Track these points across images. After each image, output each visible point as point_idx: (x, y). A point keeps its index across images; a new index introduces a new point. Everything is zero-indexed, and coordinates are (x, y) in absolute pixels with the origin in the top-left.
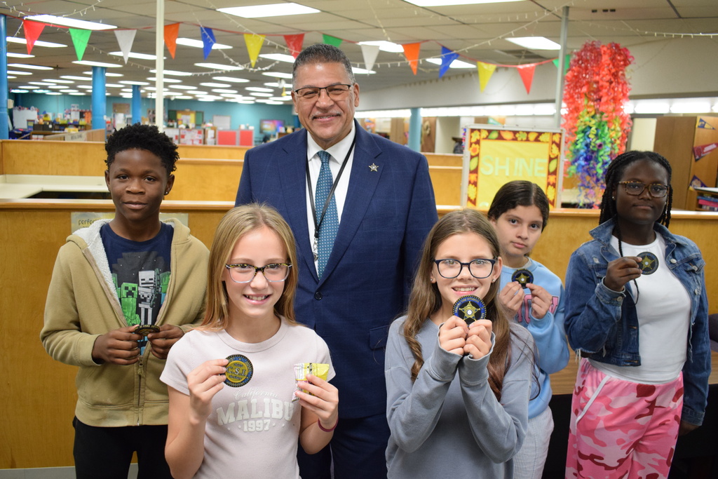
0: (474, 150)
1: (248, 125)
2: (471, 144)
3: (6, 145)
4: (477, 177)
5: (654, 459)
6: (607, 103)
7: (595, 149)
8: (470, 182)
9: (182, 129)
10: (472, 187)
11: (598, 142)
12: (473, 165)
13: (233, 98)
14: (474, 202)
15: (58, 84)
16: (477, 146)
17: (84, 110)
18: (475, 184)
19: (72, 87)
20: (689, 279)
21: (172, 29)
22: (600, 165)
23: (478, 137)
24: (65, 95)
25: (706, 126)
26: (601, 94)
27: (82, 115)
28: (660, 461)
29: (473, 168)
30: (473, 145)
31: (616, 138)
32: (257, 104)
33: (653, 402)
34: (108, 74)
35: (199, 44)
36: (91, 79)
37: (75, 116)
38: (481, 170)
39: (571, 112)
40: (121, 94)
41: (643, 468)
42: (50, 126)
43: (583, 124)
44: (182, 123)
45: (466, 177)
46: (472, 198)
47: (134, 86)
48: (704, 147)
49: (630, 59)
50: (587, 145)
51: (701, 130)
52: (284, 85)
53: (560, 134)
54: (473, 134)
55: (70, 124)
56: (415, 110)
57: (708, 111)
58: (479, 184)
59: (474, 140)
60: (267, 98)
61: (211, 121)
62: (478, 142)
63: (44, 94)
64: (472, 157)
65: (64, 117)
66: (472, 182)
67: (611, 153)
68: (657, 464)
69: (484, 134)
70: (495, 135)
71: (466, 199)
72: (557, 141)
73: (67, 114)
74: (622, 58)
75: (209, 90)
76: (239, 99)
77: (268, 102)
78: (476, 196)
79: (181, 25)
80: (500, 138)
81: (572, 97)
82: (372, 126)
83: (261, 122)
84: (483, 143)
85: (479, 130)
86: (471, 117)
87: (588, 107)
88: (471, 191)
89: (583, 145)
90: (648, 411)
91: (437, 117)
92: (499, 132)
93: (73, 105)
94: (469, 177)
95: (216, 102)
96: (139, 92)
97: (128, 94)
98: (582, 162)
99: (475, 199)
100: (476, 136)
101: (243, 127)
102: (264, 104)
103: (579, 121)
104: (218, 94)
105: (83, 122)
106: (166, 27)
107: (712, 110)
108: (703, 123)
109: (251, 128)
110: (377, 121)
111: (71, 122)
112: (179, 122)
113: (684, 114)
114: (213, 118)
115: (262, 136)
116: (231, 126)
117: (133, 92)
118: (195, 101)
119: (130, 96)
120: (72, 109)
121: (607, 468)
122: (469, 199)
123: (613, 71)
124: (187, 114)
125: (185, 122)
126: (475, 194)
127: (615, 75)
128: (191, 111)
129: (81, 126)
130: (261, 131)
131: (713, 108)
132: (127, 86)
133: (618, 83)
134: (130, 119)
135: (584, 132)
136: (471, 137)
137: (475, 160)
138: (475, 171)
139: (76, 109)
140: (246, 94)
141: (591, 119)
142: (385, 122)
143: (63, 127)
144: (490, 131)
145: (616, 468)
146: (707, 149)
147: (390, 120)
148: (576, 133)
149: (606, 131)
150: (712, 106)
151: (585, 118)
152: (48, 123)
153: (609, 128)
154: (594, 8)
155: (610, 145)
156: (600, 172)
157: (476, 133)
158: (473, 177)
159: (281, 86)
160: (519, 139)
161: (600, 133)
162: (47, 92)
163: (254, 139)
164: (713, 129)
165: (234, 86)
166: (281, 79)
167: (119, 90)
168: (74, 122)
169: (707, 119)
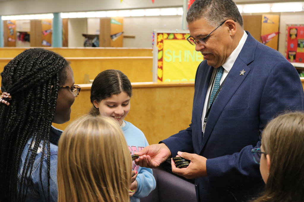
0: (160, 47)
2: (158, 43)
4: (162, 64)
8: (158, 67)
10: (160, 70)
12: (159, 56)
14: (161, 79)
16: (161, 44)
18: (161, 68)
23: (162, 38)
25: (269, 21)
29: (160, 58)
30: (159, 43)
38: (165, 59)
45: (156, 64)
46: (160, 77)
48: (267, 36)
51: (266, 24)
56: (56, 14)
57: (268, 11)
58: (164, 68)
59: (159, 40)
62: (162, 41)
64: (159, 51)
66: (160, 67)
69: (166, 36)
70: (172, 37)
71: (156, 78)
78: (162, 75)
80: (175, 38)
82: (13, 26)
84: (165, 41)
88: (159, 73)
91: (68, 19)
92: (174, 34)
94: (158, 63)
99: (162, 78)
100: (160, 38)
107: (271, 10)
108: (266, 19)
110: (17, 23)
113: (252, 13)
122: (158, 78)
126: (161, 74)
131: (272, 8)
136: (158, 38)
137: (161, 52)
138: (161, 60)
142: (24, 23)
144: (169, 34)
146: (270, 37)
147: (29, 21)
150: (271, 7)
157: (161, 35)
158: (160, 63)
164: (273, 23)
169: (269, 16)
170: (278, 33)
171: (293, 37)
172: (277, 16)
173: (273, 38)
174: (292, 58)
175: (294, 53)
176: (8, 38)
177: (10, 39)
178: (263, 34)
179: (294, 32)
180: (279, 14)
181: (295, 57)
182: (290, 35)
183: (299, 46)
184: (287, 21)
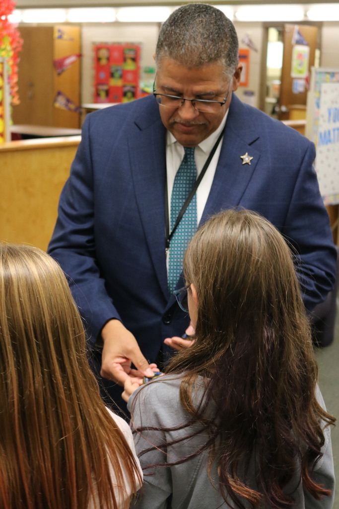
25: (65, 37)
48: (64, 59)
51: (60, 41)
108: (61, 33)
146: (68, 61)
164: (71, 39)
169: (65, 29)
170: (80, 56)
171: (104, 62)
172: (76, 29)
173: (73, 63)
174: (103, 94)
175: (105, 87)
178: (58, 56)
179: (104, 53)
180: (80, 25)
181: (107, 93)
182: (98, 59)
183: (112, 75)
184: (92, 37)
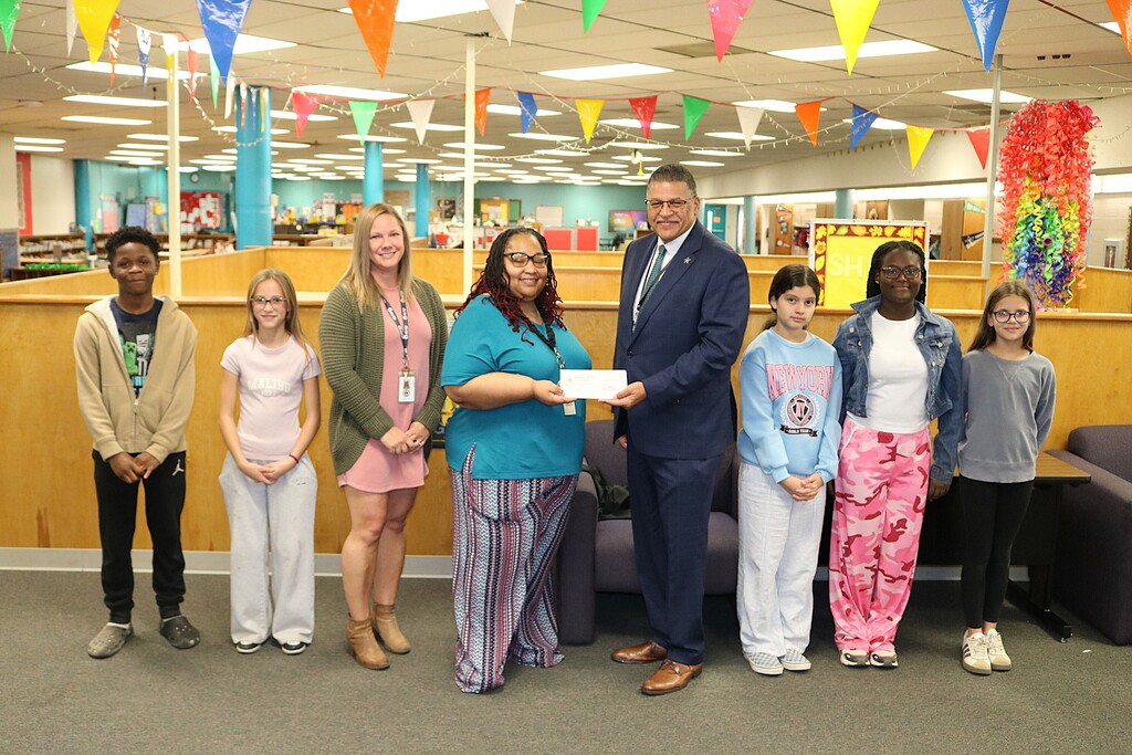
0: (820, 248)
1: (589, 219)
2: (816, 241)
3: (269, 253)
5: (902, 505)
6: (1055, 182)
7: (1042, 246)
9: (488, 227)
11: (1046, 236)
12: (819, 265)
13: (568, 178)
15: (309, 166)
16: (823, 243)
17: (342, 202)
19: (328, 169)
20: (930, 352)
21: (483, 95)
22: (1048, 267)
23: (824, 234)
24: (316, 179)
26: (1047, 170)
27: (338, 211)
28: (907, 507)
30: (819, 242)
31: (1070, 230)
32: (604, 185)
33: (894, 449)
34: (385, 151)
35: (516, 111)
36: (362, 158)
37: (328, 212)
38: (829, 270)
39: (1010, 196)
40: (396, 176)
41: (893, 515)
42: (299, 228)
43: (1024, 212)
44: (488, 219)
47: (419, 165)
49: (1093, 122)
50: (1031, 241)
52: (639, 159)
53: (924, 228)
54: (818, 230)
55: (324, 224)
56: (843, 193)
58: (828, 286)
59: (819, 236)
60: (619, 177)
61: (533, 215)
62: (824, 239)
63: (284, 180)
64: (817, 256)
65: (313, 212)
67: (1064, 251)
68: (904, 510)
69: (832, 229)
70: (844, 231)
72: (920, 235)
73: (316, 208)
74: (1077, 120)
75: (529, 168)
76: (576, 179)
77: (621, 182)
79: (492, 90)
80: (850, 234)
81: (1010, 176)
82: (788, 217)
83: (611, 213)
84: (829, 239)
85: (825, 225)
86: (940, 199)
87: (1032, 189)
89: (1025, 242)
90: (890, 457)
91: (888, 201)
92: (849, 226)
93: (326, 194)
95: (541, 184)
96: (425, 173)
97: (409, 177)
98: (1024, 265)
100: (821, 232)
101: (582, 223)
102: (617, 185)
103: (1019, 208)
104: (543, 173)
105: (341, 220)
106: (477, 93)
109: (595, 224)
110: (795, 208)
111: (325, 220)
112: (484, 217)
114: (535, 211)
115: (613, 236)
116: (563, 222)
117: (418, 174)
118: (508, 184)
119: (413, 178)
120: (325, 200)
121: (857, 504)
123: (1064, 138)
124: (497, 204)
125: (492, 217)
127: (1067, 145)
128: (502, 200)
129: (339, 226)
130: (611, 229)
132: (408, 166)
133: (1072, 155)
134: (413, 214)
135: (1027, 222)
136: (816, 233)
137: (822, 258)
139: (330, 200)
140: (586, 172)
141: (1036, 206)
143: (315, 227)
144: (838, 227)
145: (865, 505)
147: (815, 206)
148: (1015, 226)
149: (1056, 221)
151: (1027, 204)
152: (295, 223)
153: (1060, 218)
154: (1042, 55)
155: (1062, 241)
156: (1049, 276)
157: (822, 229)
159: (635, 161)
160: (874, 234)
161: (1048, 224)
162: (290, 177)
163: (598, 242)
165: (567, 162)
166: (636, 150)
167: (395, 171)
168: (329, 220)
176: (777, 240)
177: (780, 243)
